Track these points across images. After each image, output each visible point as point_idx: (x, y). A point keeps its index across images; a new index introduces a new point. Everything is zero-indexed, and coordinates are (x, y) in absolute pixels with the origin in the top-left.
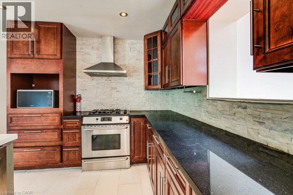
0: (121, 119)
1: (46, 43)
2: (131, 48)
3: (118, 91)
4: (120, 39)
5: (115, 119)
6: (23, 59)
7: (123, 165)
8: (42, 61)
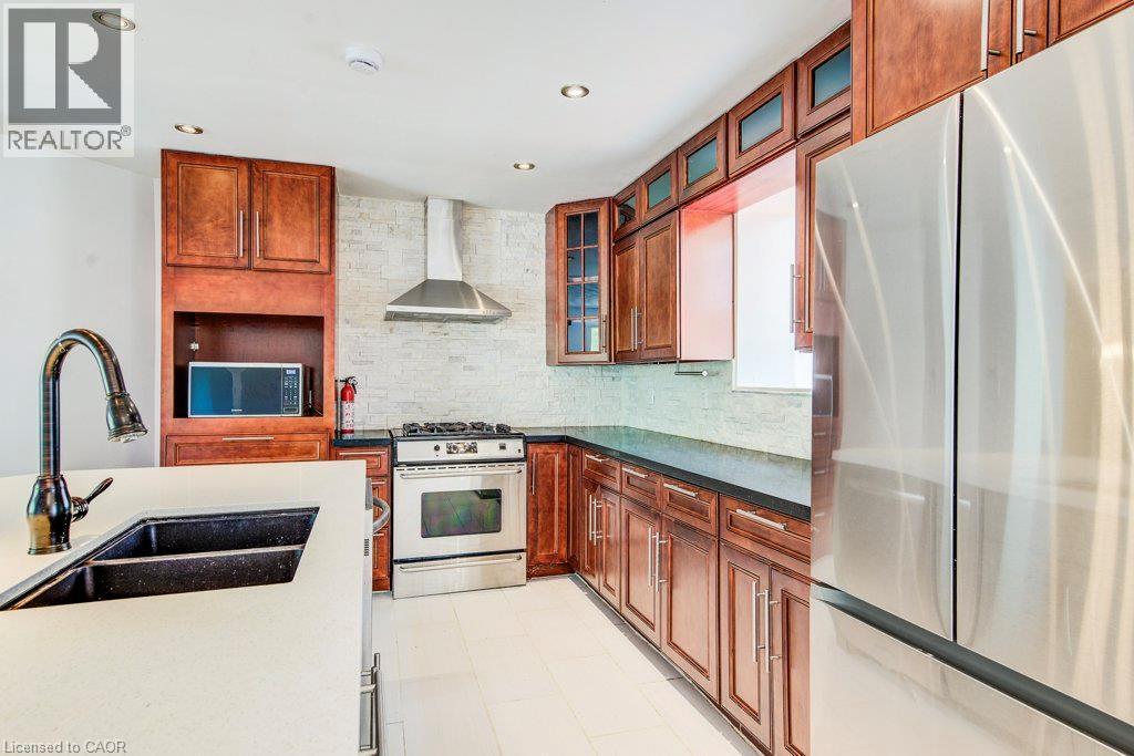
0: (503, 447)
1: (288, 225)
2: (510, 236)
3: (471, 368)
4: (475, 206)
5: (488, 449)
6: (213, 270)
7: (509, 579)
8: (272, 277)
